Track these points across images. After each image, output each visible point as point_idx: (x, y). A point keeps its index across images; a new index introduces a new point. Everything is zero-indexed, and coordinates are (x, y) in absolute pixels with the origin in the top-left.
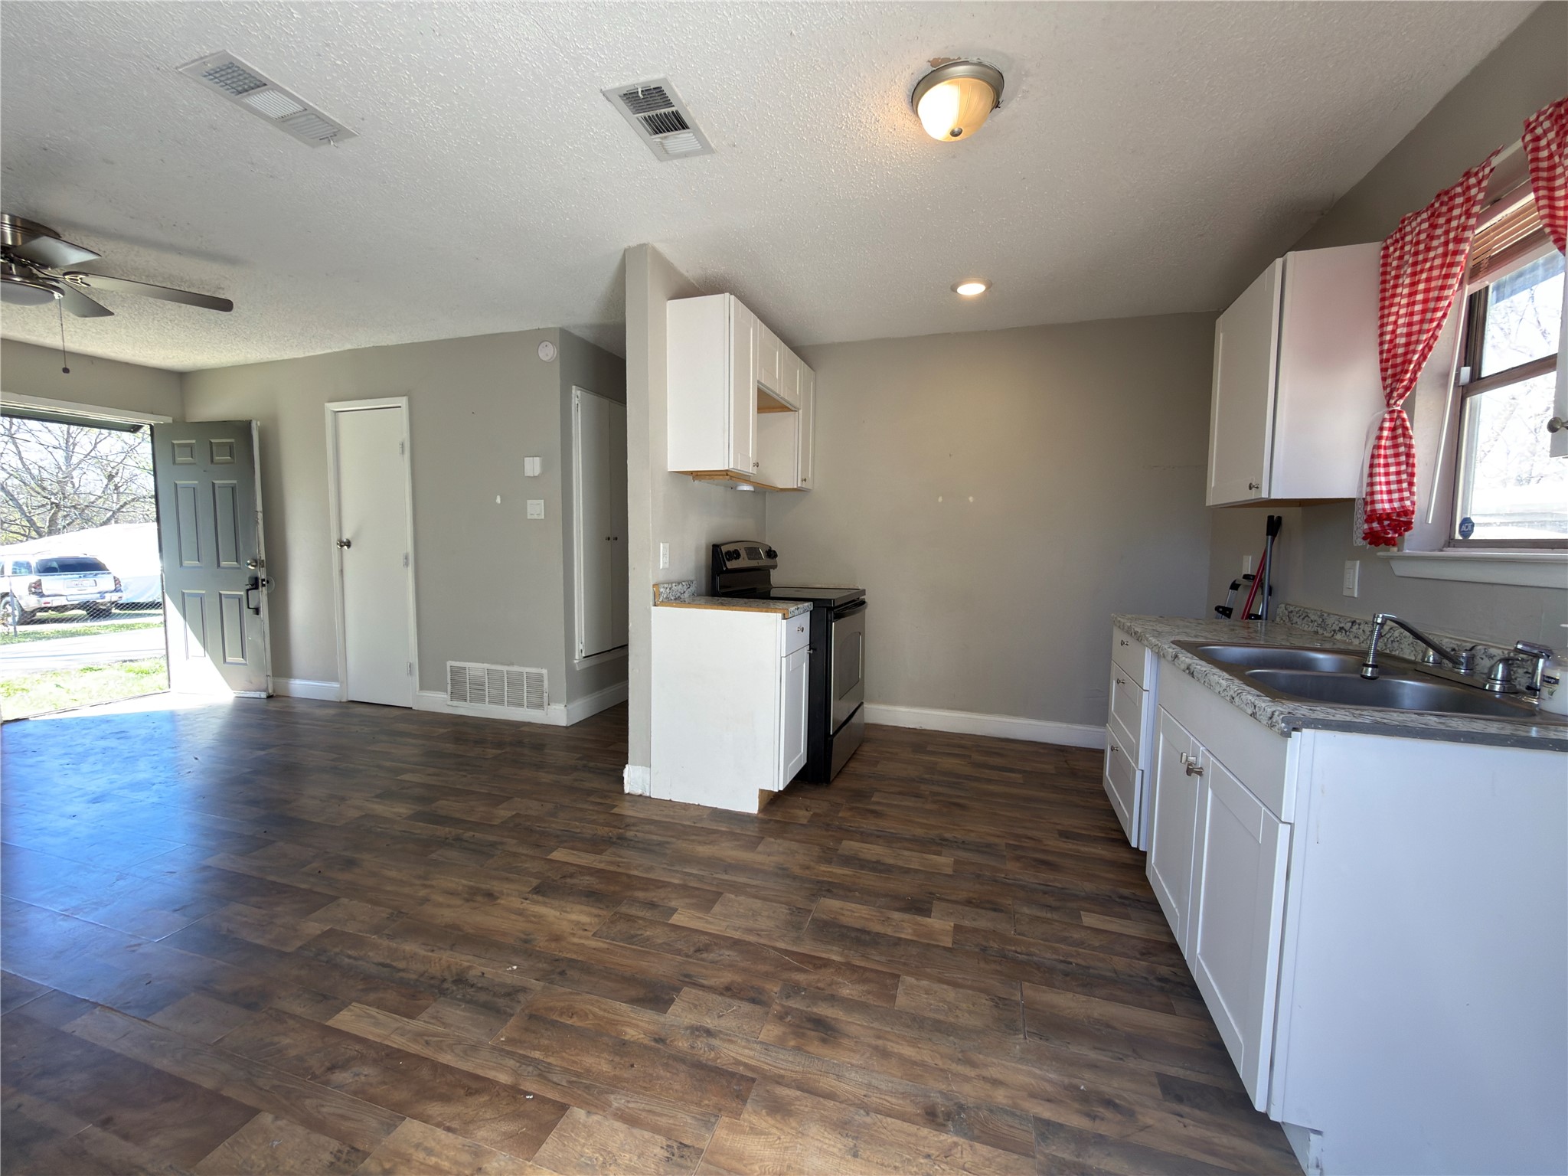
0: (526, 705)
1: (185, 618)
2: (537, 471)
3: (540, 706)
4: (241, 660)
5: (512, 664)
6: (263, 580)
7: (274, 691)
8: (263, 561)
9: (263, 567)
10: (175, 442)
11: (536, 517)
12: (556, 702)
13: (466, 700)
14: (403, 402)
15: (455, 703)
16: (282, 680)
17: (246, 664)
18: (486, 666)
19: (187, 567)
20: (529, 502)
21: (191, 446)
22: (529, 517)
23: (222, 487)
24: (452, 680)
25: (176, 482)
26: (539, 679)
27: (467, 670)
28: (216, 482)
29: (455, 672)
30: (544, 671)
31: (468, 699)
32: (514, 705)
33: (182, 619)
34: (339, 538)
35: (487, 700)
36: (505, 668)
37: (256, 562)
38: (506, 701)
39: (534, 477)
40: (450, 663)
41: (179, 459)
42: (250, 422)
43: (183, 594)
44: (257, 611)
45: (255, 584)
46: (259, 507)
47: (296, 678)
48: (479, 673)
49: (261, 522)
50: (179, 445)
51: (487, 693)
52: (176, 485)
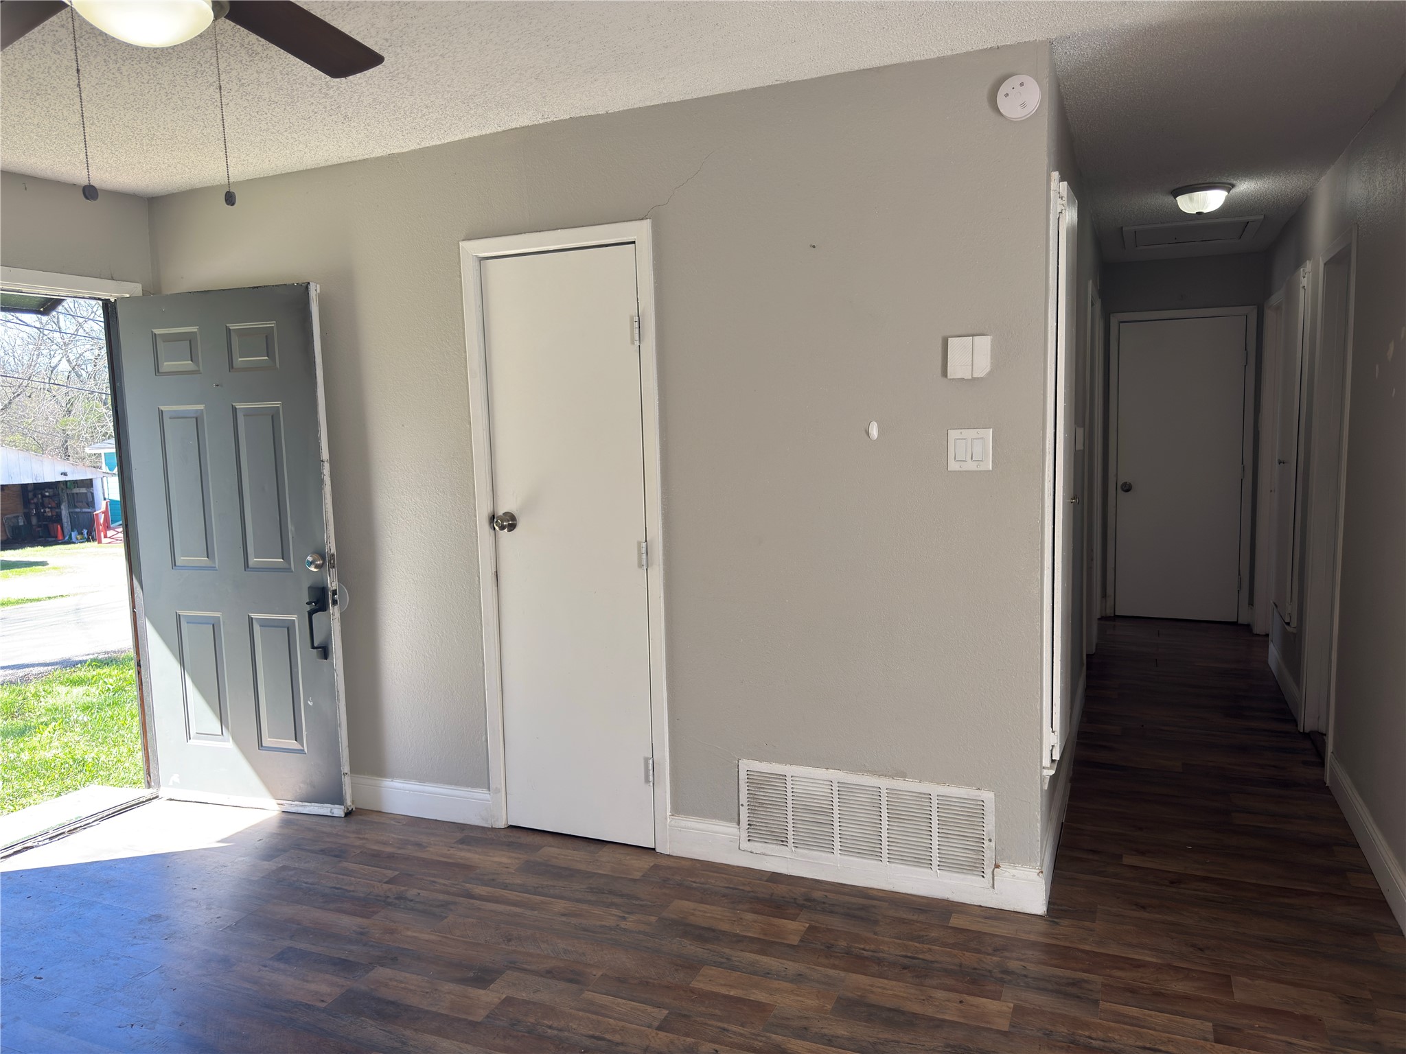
0: (935, 862)
1: (182, 663)
2: (983, 366)
3: (976, 867)
4: (294, 744)
5: (902, 775)
6: (334, 593)
7: (353, 802)
8: (333, 555)
9: (334, 567)
10: (157, 331)
11: (971, 466)
12: (1015, 861)
13: (784, 842)
14: (641, 231)
15: (757, 847)
16: (366, 781)
17: (301, 752)
18: (837, 775)
19: (184, 568)
20: (953, 434)
21: (190, 339)
22: (953, 466)
23: (249, 413)
24: (751, 797)
25: (162, 408)
26: (977, 811)
27: (789, 783)
28: (238, 405)
29: (756, 782)
30: (988, 796)
31: (791, 841)
32: (905, 860)
33: (176, 666)
34: (490, 509)
35: (837, 845)
36: (884, 783)
37: (323, 558)
38: (885, 851)
39: (973, 379)
40: (746, 765)
41: (167, 365)
42: (306, 287)
43: (178, 617)
44: (324, 651)
45: (320, 600)
46: (325, 455)
47: (393, 776)
48: (823, 790)
49: (327, 480)
50: (168, 338)
51: (836, 829)
52: (161, 413)
